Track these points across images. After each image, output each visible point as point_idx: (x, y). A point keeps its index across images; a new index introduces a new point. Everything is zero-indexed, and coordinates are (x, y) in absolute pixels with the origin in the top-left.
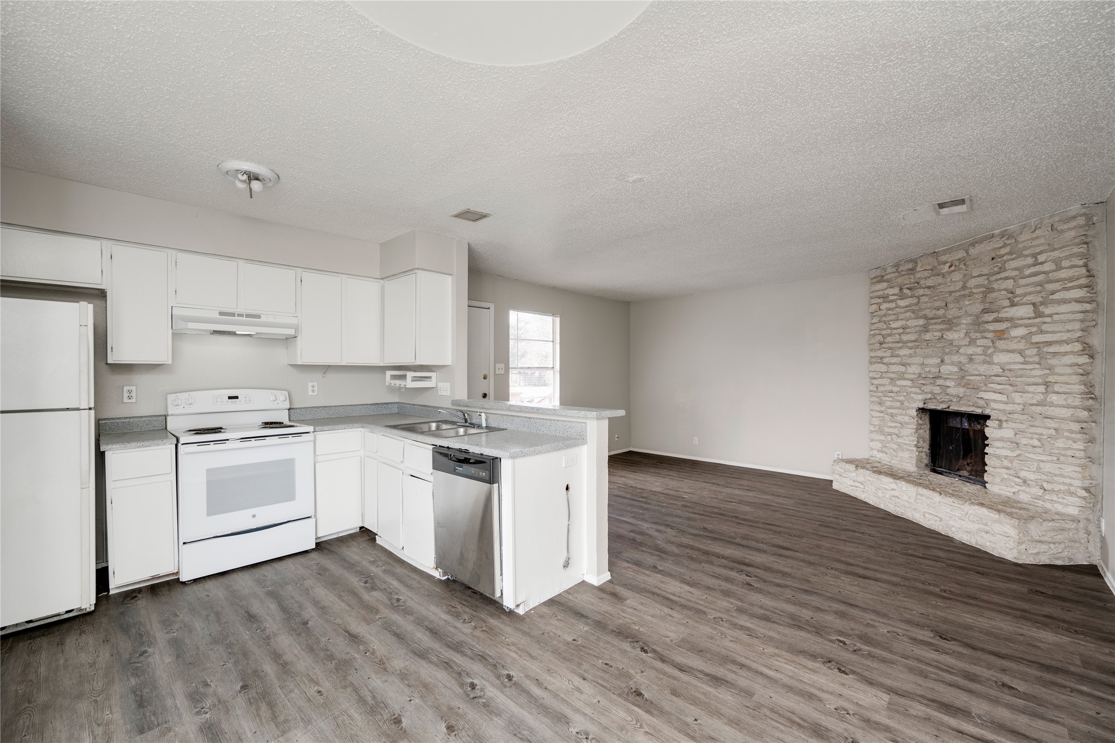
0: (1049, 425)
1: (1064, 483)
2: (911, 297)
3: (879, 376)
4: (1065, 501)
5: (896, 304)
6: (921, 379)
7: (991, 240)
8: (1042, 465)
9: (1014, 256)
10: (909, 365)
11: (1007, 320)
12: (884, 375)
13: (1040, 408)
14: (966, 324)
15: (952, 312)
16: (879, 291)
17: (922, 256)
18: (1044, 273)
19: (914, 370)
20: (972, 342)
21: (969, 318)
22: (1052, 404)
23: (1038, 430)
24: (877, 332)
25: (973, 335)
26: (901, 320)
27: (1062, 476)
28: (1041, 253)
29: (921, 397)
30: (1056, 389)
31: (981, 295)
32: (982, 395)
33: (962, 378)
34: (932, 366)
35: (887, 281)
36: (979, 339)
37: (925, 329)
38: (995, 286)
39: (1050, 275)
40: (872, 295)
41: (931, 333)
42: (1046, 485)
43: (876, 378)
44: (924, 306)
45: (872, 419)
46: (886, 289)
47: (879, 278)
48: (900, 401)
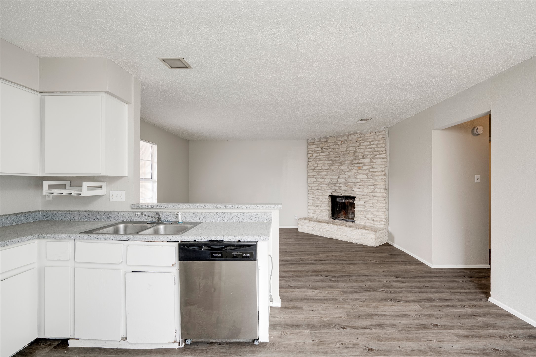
0: (375, 199)
1: (379, 218)
2: (326, 152)
3: (312, 183)
4: (380, 224)
5: (320, 154)
6: (330, 184)
7: (356, 134)
8: (373, 212)
9: (364, 141)
10: (325, 178)
11: (362, 163)
12: (315, 182)
13: (372, 193)
14: (347, 164)
15: (342, 159)
16: (312, 148)
17: (330, 137)
18: (373, 148)
19: (327, 180)
20: (350, 170)
21: (348, 162)
22: (376, 192)
23: (372, 201)
24: (312, 165)
25: (350, 168)
26: (322, 161)
27: (380, 215)
28: (372, 141)
29: (330, 191)
30: (377, 187)
31: (353, 154)
32: (354, 189)
33: (346, 184)
34: (334, 179)
35: (316, 145)
36: (352, 169)
37: (332, 165)
38: (358, 151)
39: (375, 149)
40: (309, 150)
41: (334, 166)
42: (374, 219)
43: (311, 184)
44: (331, 156)
45: (309, 200)
46: (315, 148)
47: (312, 143)
48: (322, 193)
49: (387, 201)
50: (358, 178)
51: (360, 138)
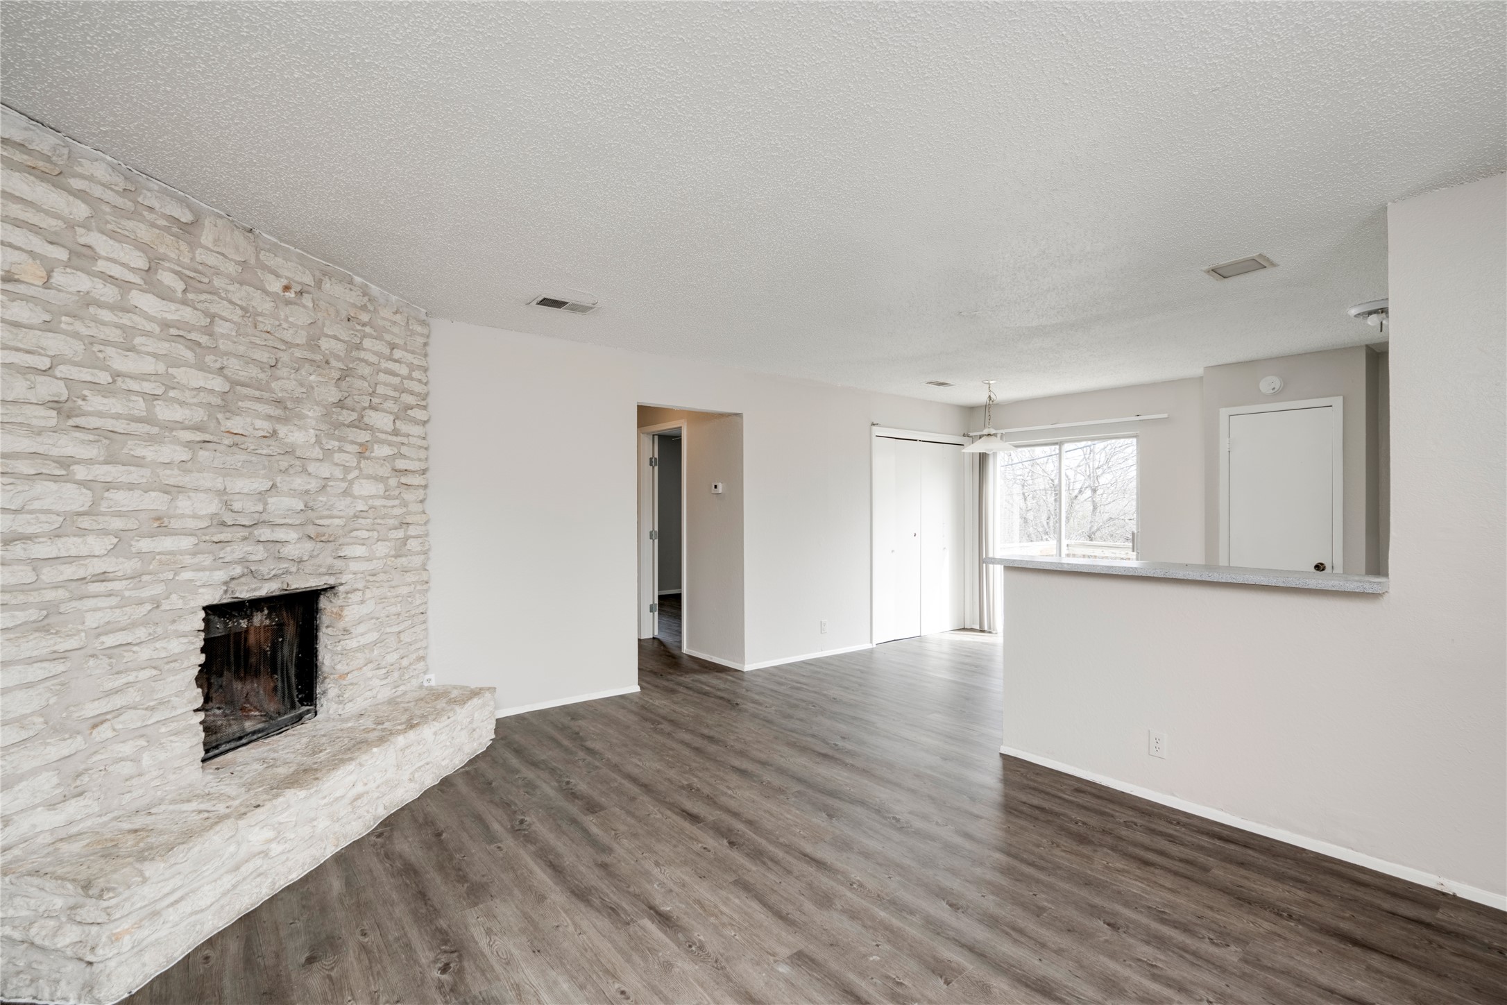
6: (216, 531)
7: (352, 287)
9: (375, 333)
14: (314, 418)
15: (286, 384)
19: (196, 505)
20: (328, 454)
25: (327, 444)
28: (396, 347)
29: (221, 575)
32: (346, 551)
33: (309, 525)
34: (245, 496)
36: (335, 451)
37: (227, 403)
38: (357, 367)
41: (249, 420)
50: (358, 493)
51: (363, 313)
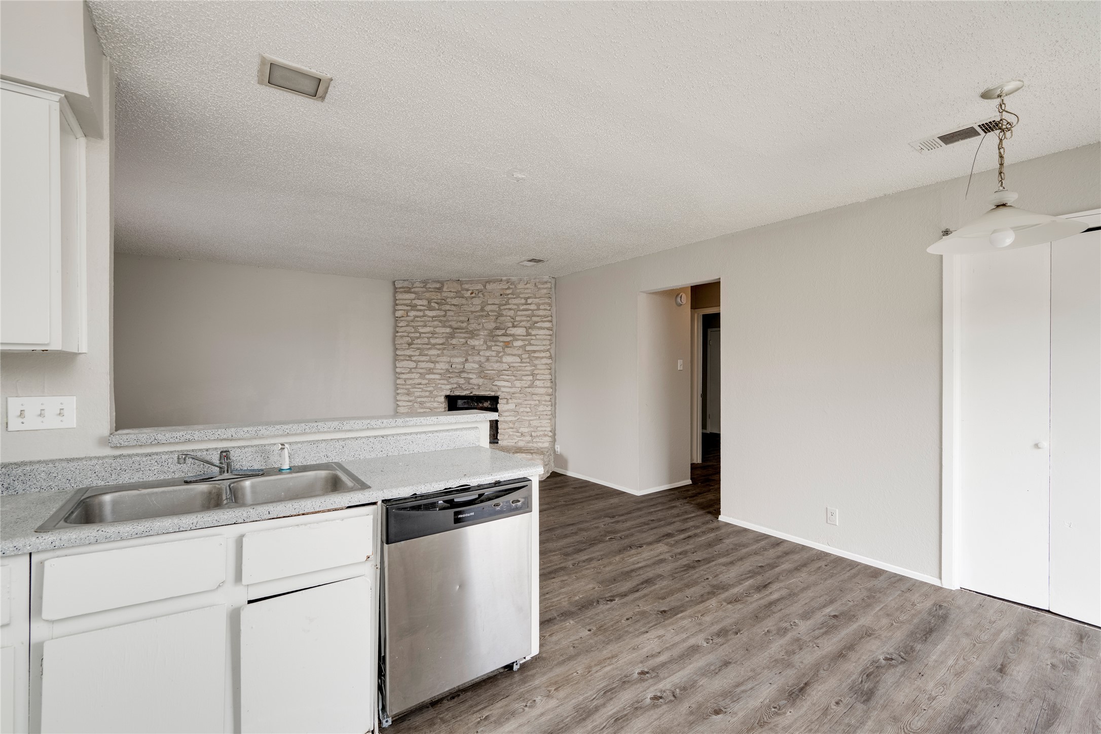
0: (535, 399)
1: (542, 431)
2: (438, 310)
3: (407, 371)
4: (543, 440)
5: (424, 313)
6: (448, 374)
7: (501, 282)
8: (531, 422)
9: (515, 296)
10: (438, 362)
11: (510, 335)
12: (413, 370)
13: (530, 389)
14: (483, 335)
15: (473, 326)
16: (406, 300)
17: (448, 280)
18: (531, 310)
19: (442, 366)
20: (489, 348)
21: (485, 331)
22: (536, 387)
23: (529, 402)
24: (405, 334)
25: (489, 344)
26: (430, 327)
27: (541, 426)
28: (529, 298)
29: (449, 387)
31: (494, 317)
32: (498, 383)
33: (482, 373)
34: (457, 363)
35: (414, 293)
36: (493, 346)
37: (452, 336)
38: (504, 313)
39: (534, 312)
40: (397, 302)
41: (458, 340)
42: (533, 434)
43: (403, 373)
44: (450, 318)
45: (398, 408)
46: (414, 299)
47: (405, 289)
48: (429, 391)
49: (553, 400)
50: (504, 361)
51: (508, 290)
